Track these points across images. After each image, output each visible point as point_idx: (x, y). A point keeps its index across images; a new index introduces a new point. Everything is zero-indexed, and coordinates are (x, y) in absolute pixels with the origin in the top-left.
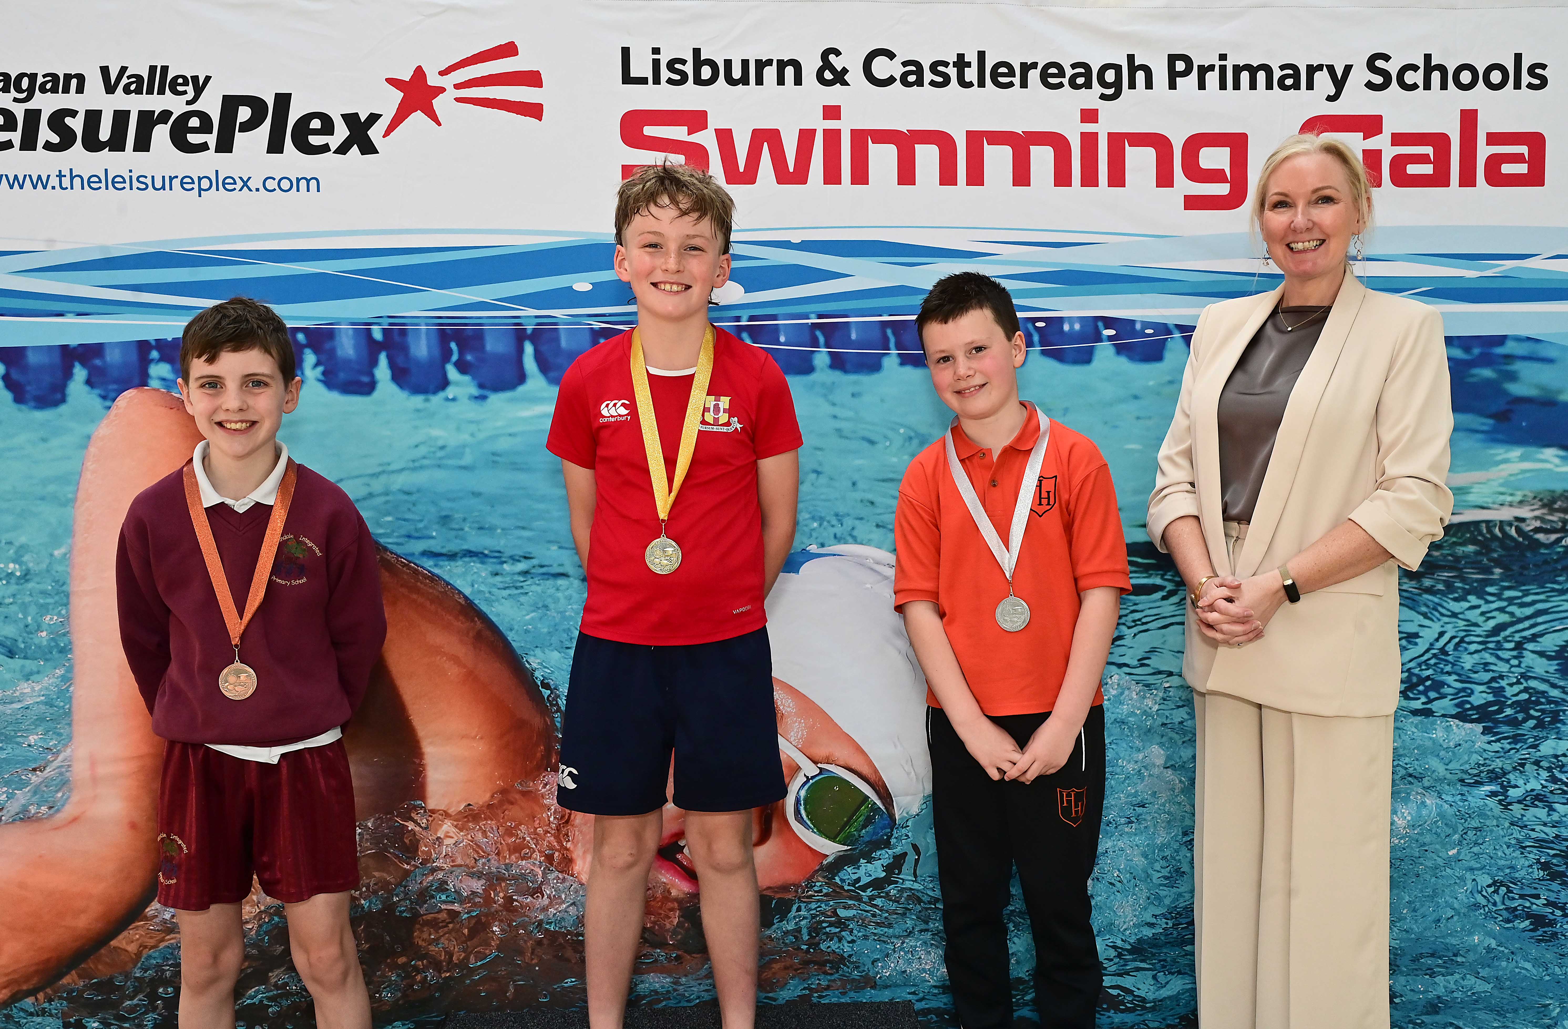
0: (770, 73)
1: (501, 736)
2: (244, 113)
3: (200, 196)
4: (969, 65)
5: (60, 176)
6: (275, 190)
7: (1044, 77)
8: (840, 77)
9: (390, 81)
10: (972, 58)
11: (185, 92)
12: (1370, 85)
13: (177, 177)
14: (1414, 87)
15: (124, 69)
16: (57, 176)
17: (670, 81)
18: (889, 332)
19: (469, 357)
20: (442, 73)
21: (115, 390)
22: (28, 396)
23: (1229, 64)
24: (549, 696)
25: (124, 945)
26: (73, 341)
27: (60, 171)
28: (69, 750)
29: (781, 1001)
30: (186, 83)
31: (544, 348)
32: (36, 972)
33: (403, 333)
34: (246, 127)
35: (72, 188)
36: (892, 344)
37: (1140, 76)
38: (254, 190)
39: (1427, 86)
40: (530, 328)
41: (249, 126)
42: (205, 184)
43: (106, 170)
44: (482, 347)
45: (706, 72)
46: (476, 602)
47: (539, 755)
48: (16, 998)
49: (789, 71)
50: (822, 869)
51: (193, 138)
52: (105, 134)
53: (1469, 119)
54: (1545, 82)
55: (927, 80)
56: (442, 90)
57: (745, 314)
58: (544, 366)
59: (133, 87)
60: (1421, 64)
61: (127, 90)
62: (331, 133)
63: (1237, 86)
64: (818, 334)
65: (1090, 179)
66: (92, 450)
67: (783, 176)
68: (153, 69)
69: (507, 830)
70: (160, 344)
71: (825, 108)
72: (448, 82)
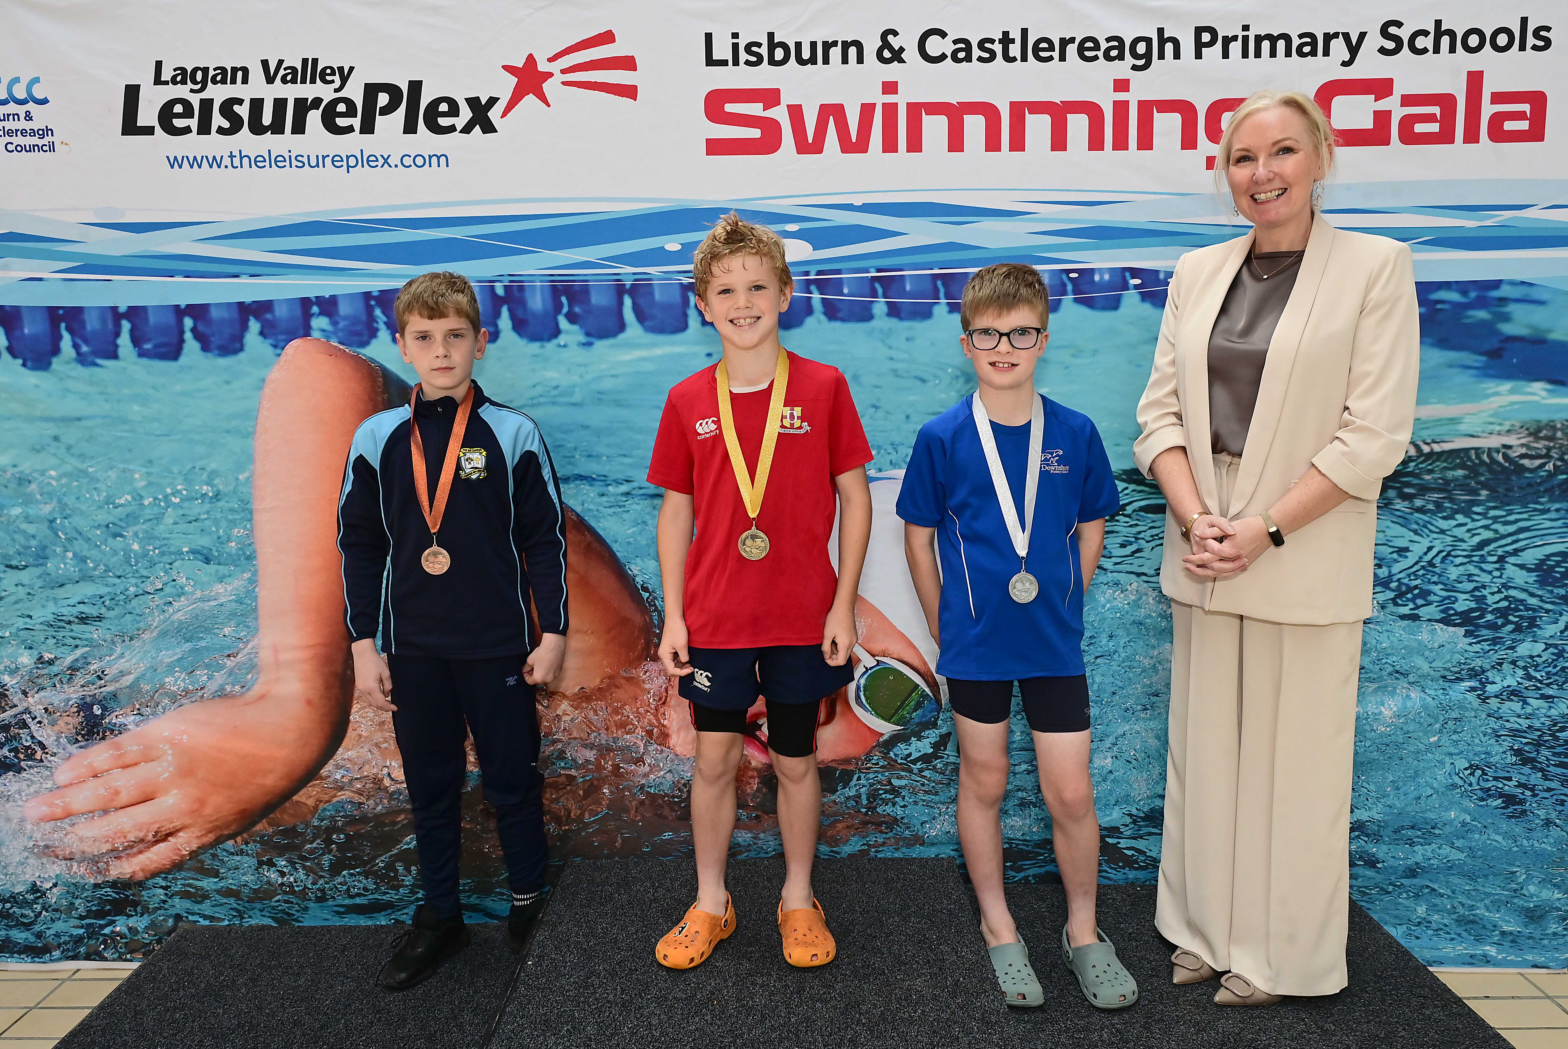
0: (835, 53)
1: (609, 631)
2: (383, 99)
3: (348, 172)
4: (1013, 41)
5: (232, 156)
6: (410, 166)
7: (1081, 50)
8: (897, 56)
9: (506, 68)
10: (1016, 35)
11: (333, 82)
13: (328, 156)
14: (1425, 51)
15: (281, 62)
16: (229, 156)
17: (748, 63)
18: (939, 283)
19: (577, 310)
20: (550, 60)
21: (283, 340)
22: (212, 346)
23: (1252, 34)
24: (648, 598)
25: (303, 800)
26: (248, 299)
27: (231, 152)
28: (256, 639)
29: (845, 855)
30: (333, 73)
31: (640, 301)
32: (235, 820)
33: (521, 289)
34: (386, 111)
35: (242, 167)
36: (942, 294)
37: (1169, 47)
38: (393, 166)
39: (1437, 50)
40: (628, 283)
41: (387, 110)
42: (352, 161)
43: (269, 151)
44: (588, 300)
45: (779, 54)
46: (586, 518)
47: (640, 647)
48: (219, 840)
49: (852, 51)
50: (878, 745)
51: (341, 122)
52: (267, 119)
53: (1475, 79)
54: (1548, 43)
55: (975, 56)
56: (551, 75)
57: (813, 269)
58: (641, 316)
59: (289, 78)
60: (1431, 29)
61: (284, 81)
62: (456, 114)
63: (1258, 55)
64: (877, 286)
65: (1120, 143)
66: (267, 390)
67: (847, 146)
68: (305, 61)
69: (614, 709)
70: (320, 301)
71: (884, 84)
72: (555, 67)
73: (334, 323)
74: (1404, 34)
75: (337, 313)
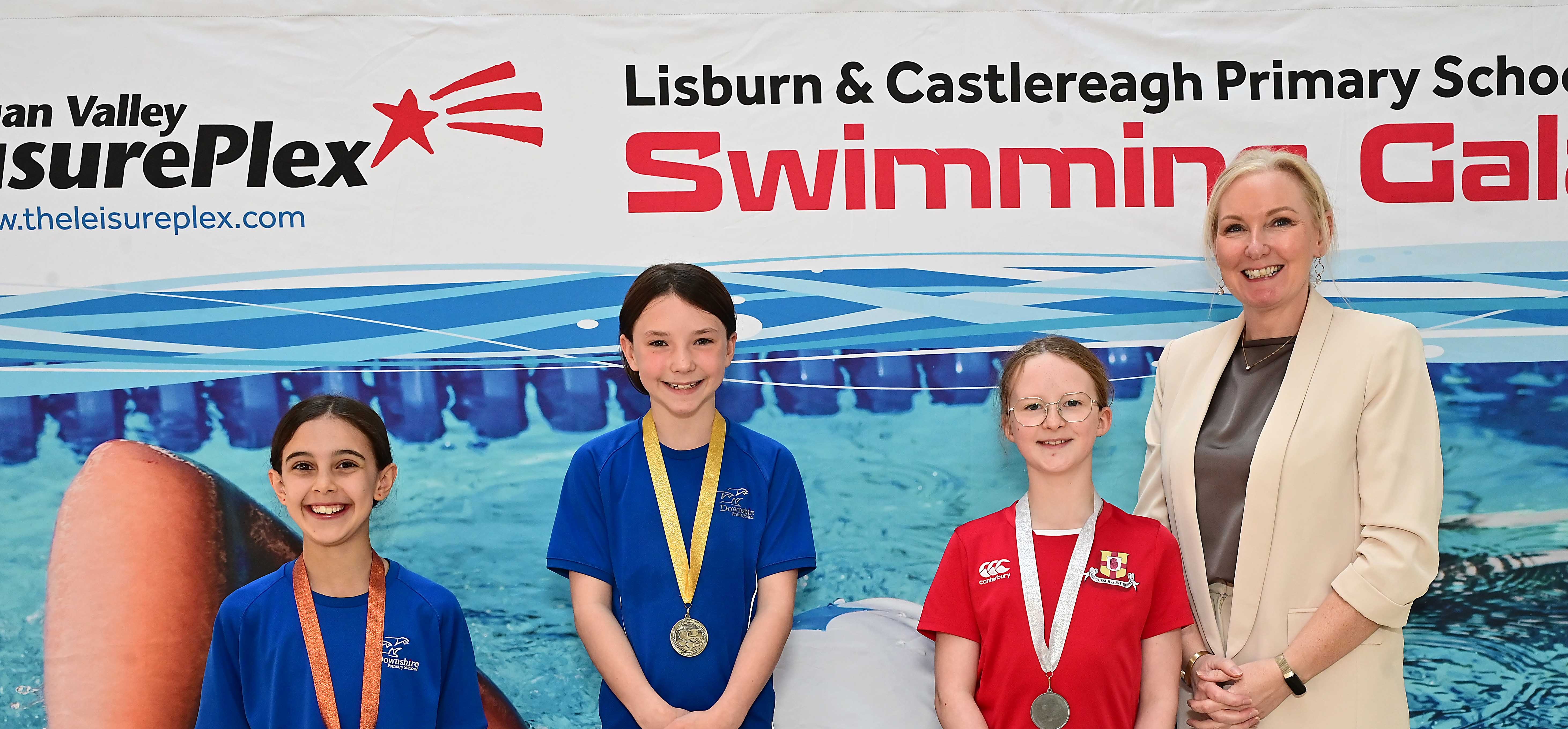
0: (787, 91)
2: (222, 144)
3: (176, 233)
4: (1001, 77)
5: (27, 215)
6: (256, 225)
7: (1083, 89)
9: (378, 106)
10: (1004, 69)
11: (159, 123)
12: (1439, 91)
13: (151, 214)
14: (1488, 91)
15: (93, 99)
16: (24, 215)
17: (679, 101)
18: (920, 368)
19: (467, 402)
20: (434, 97)
21: (88, 444)
23: (1285, 71)
26: (44, 392)
27: (27, 210)
30: (159, 113)
31: (547, 391)
33: (396, 377)
34: (225, 159)
35: (40, 228)
36: (923, 380)
37: (1188, 85)
38: (234, 226)
39: (1502, 91)
40: (532, 369)
41: (227, 158)
42: (182, 220)
43: (76, 208)
44: (480, 391)
45: (718, 91)
49: (807, 88)
51: (169, 172)
52: (74, 169)
53: (1548, 125)
55: (956, 94)
56: (434, 115)
57: (763, 351)
58: (547, 410)
59: (103, 118)
60: (1494, 67)
61: (97, 122)
62: (316, 163)
63: (1293, 95)
64: (843, 370)
65: (1135, 198)
66: (66, 507)
67: (803, 201)
68: (124, 98)
70: (136, 394)
71: (847, 127)
72: (440, 106)
73: (155, 422)
74: (1463, 72)
75: (159, 408)
